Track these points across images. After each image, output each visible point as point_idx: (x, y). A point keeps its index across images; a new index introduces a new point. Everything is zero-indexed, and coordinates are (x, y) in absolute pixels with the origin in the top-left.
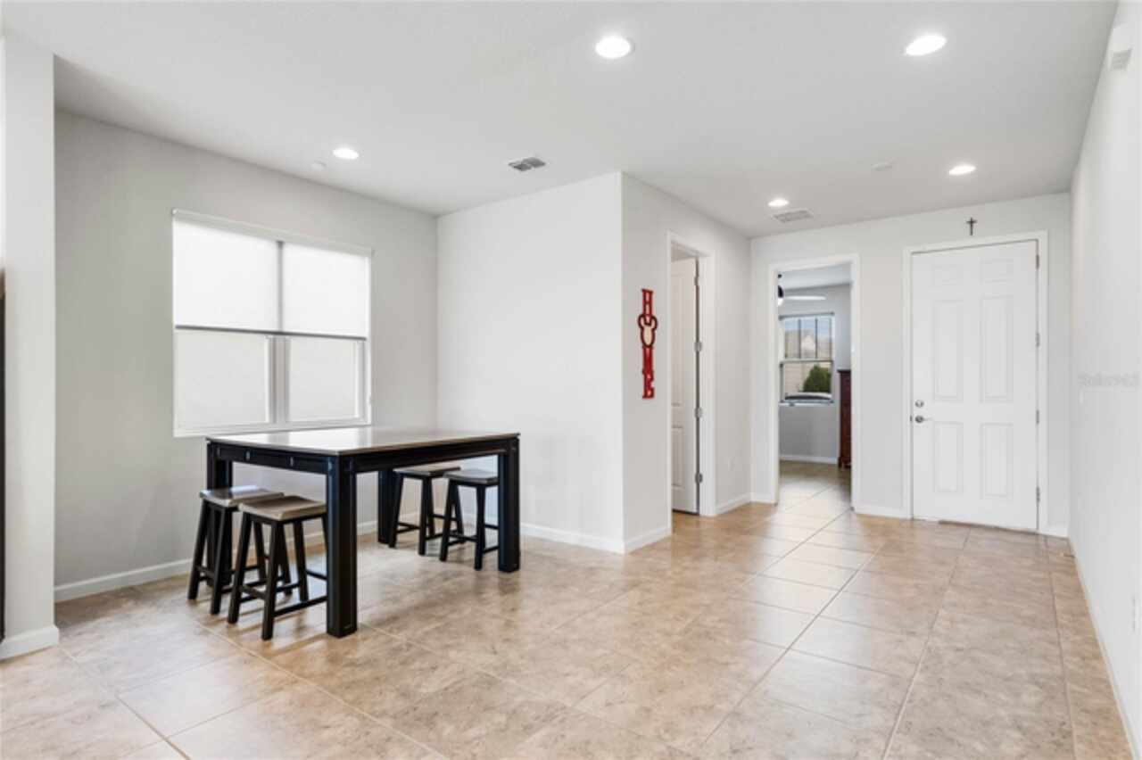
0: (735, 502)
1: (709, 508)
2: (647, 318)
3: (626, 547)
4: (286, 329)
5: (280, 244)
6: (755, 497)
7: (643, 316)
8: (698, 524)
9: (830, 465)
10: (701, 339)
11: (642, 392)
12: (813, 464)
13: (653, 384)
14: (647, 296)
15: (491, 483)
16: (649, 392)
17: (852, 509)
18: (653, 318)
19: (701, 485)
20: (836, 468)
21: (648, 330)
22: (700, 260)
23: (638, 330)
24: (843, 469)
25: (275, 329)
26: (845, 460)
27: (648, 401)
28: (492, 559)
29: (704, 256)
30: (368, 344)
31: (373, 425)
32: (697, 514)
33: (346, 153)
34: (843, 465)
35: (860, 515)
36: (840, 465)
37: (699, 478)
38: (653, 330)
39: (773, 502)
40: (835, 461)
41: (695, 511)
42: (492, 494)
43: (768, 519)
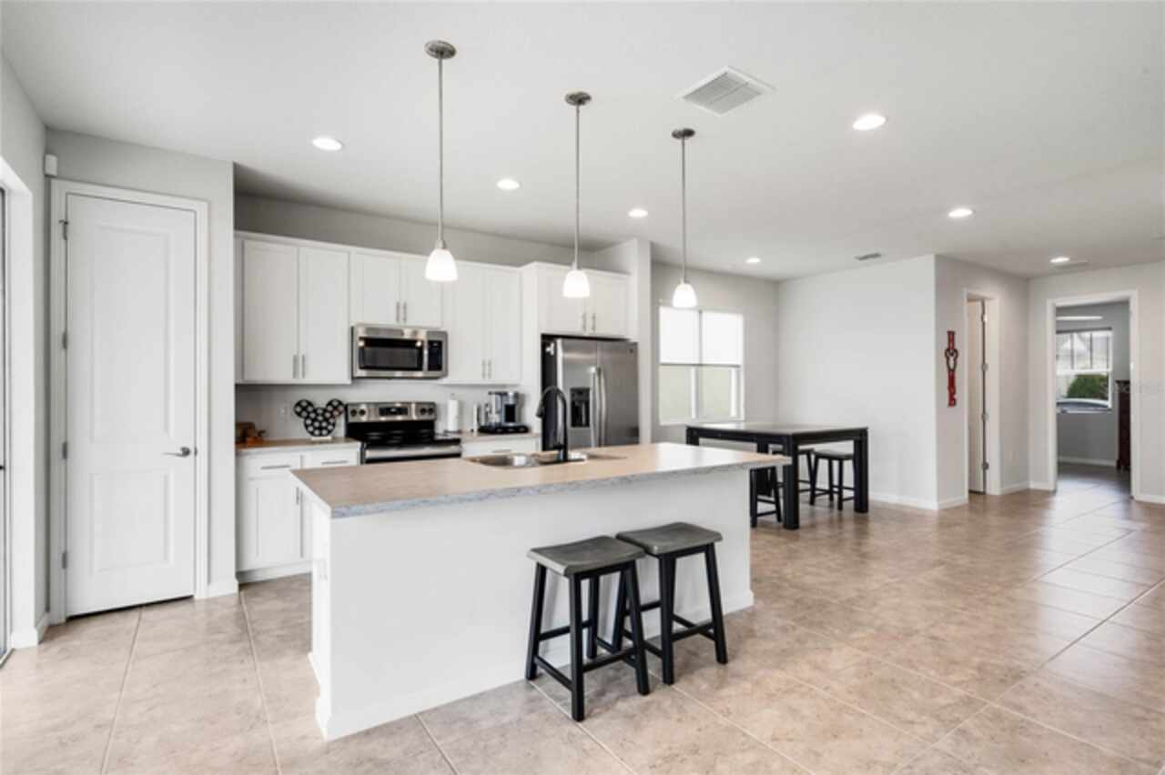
0: (1016, 486)
1: (994, 487)
2: (951, 352)
3: (940, 505)
4: (704, 362)
5: (700, 312)
6: (1033, 485)
7: (948, 350)
8: (985, 498)
9: (1108, 468)
10: (986, 361)
11: (947, 402)
12: (1091, 466)
13: (956, 396)
14: (951, 335)
15: (848, 457)
16: (952, 402)
17: (1132, 498)
18: (956, 351)
19: (988, 472)
20: (1115, 471)
21: (952, 359)
22: (986, 303)
23: (945, 360)
24: (1122, 471)
25: (697, 362)
26: (1124, 462)
27: (952, 409)
28: (848, 505)
29: (989, 299)
30: (742, 370)
31: (745, 421)
32: (984, 493)
33: (754, 261)
34: (1122, 467)
35: (1140, 503)
36: (1119, 467)
37: (986, 466)
38: (955, 360)
39: (1052, 488)
40: (1113, 463)
41: (982, 490)
42: (848, 465)
43: (1047, 500)
